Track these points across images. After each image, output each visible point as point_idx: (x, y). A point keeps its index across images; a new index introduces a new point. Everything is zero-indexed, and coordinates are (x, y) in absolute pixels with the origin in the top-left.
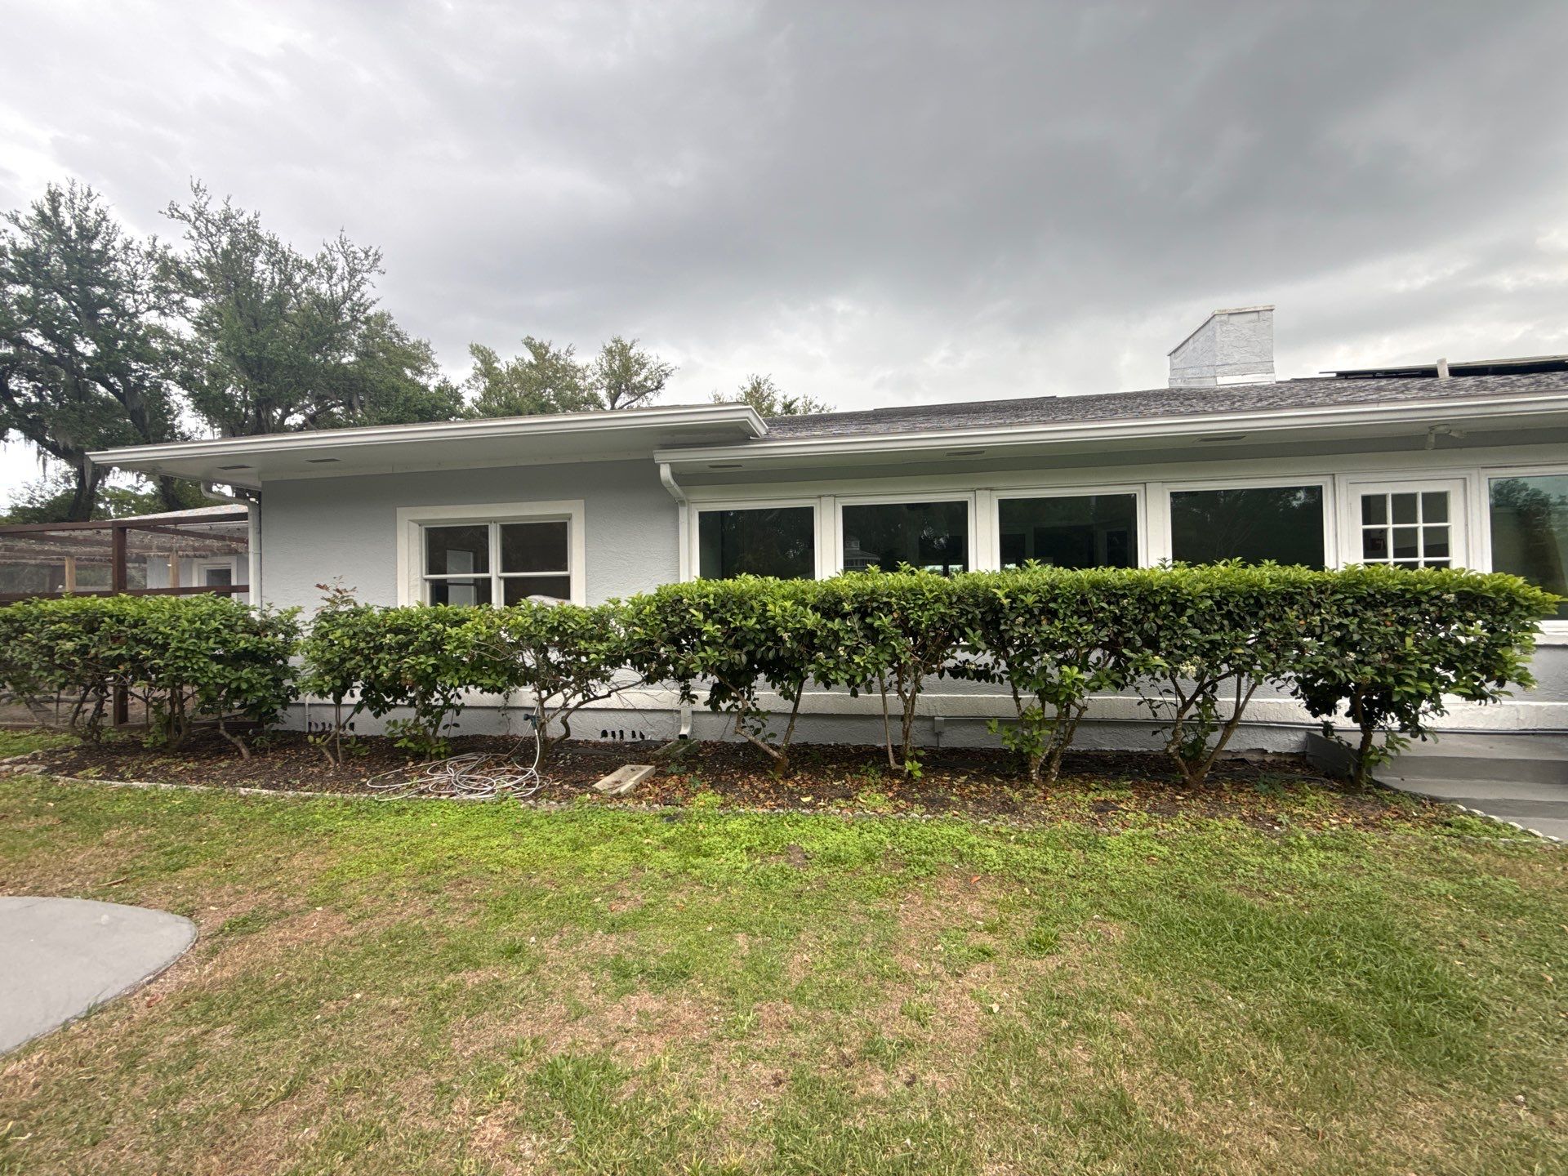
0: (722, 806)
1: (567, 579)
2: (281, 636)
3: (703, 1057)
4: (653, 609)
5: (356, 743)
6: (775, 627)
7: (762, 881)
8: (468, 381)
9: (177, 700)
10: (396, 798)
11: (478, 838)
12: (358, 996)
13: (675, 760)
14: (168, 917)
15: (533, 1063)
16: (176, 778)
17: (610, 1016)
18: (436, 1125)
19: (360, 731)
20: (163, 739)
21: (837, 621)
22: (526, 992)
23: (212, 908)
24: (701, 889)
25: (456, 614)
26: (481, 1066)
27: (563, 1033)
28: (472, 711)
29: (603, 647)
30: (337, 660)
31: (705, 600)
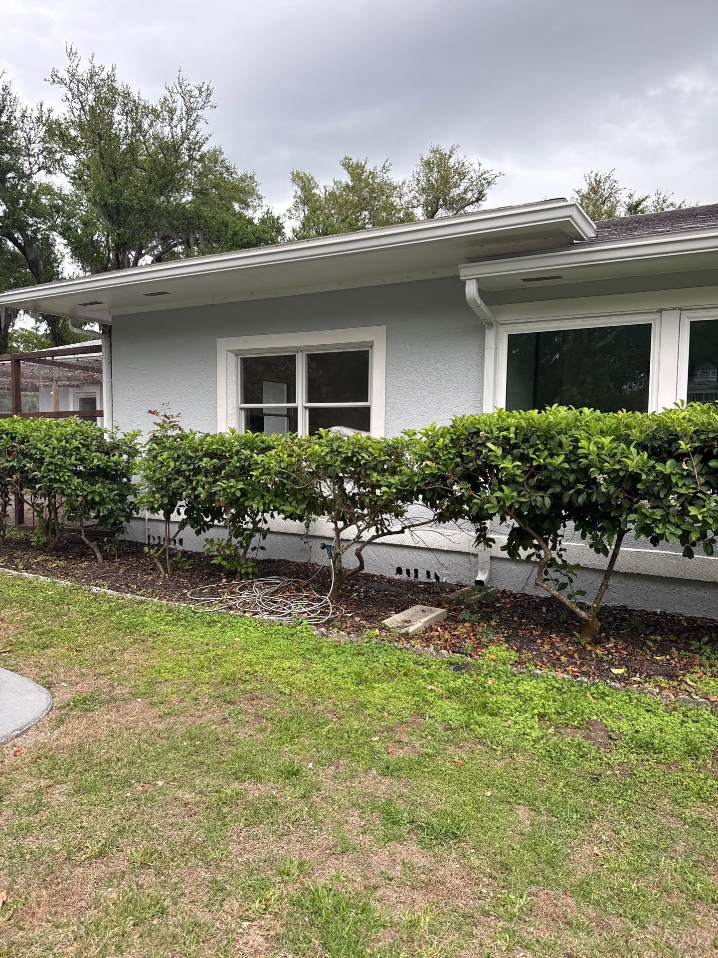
0: (516, 663)
1: (367, 411)
2: (125, 457)
3: (466, 928)
4: (447, 441)
5: (182, 557)
6: (589, 466)
7: (554, 754)
8: (289, 211)
9: (53, 508)
10: (208, 609)
11: (273, 657)
12: (160, 783)
13: (469, 606)
14: (32, 686)
15: (298, 885)
16: (50, 573)
17: (375, 859)
18: (208, 917)
19: (188, 547)
20: (44, 539)
21: (669, 462)
22: (298, 815)
23: (64, 684)
24: (484, 749)
25: (263, 442)
26: (251, 875)
27: (328, 864)
28: (279, 537)
29: (395, 480)
30: (165, 480)
31: (505, 433)
